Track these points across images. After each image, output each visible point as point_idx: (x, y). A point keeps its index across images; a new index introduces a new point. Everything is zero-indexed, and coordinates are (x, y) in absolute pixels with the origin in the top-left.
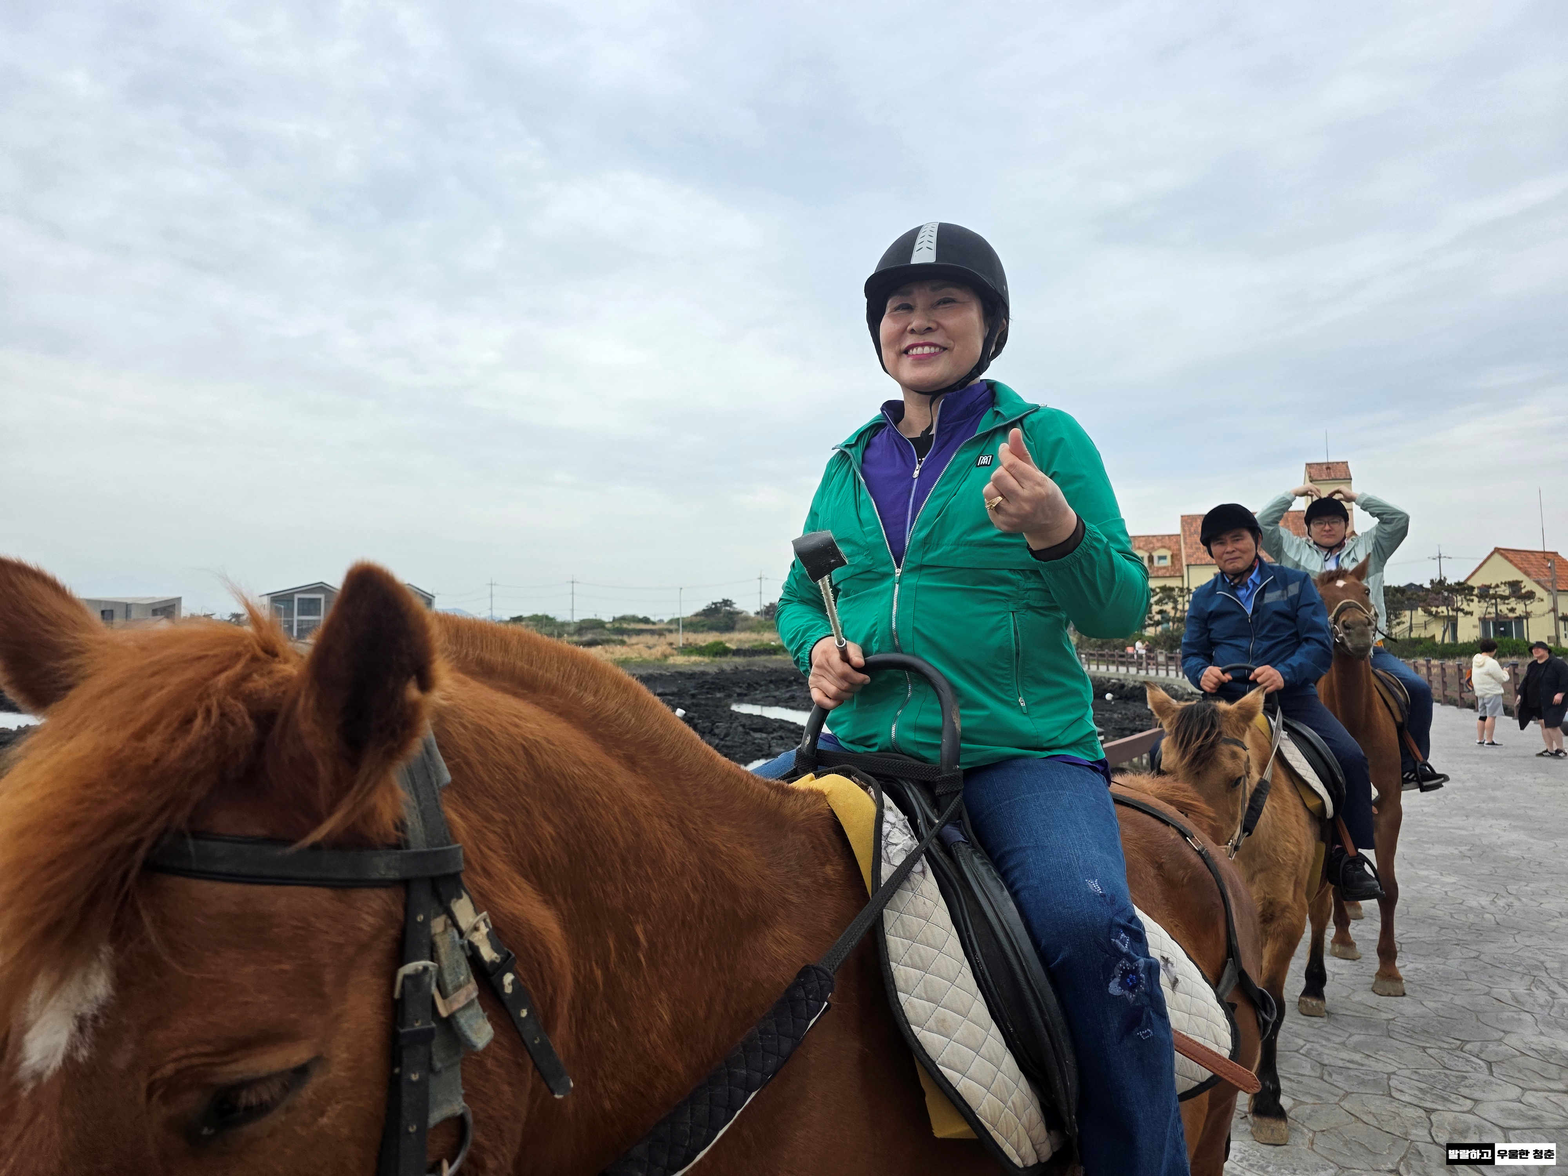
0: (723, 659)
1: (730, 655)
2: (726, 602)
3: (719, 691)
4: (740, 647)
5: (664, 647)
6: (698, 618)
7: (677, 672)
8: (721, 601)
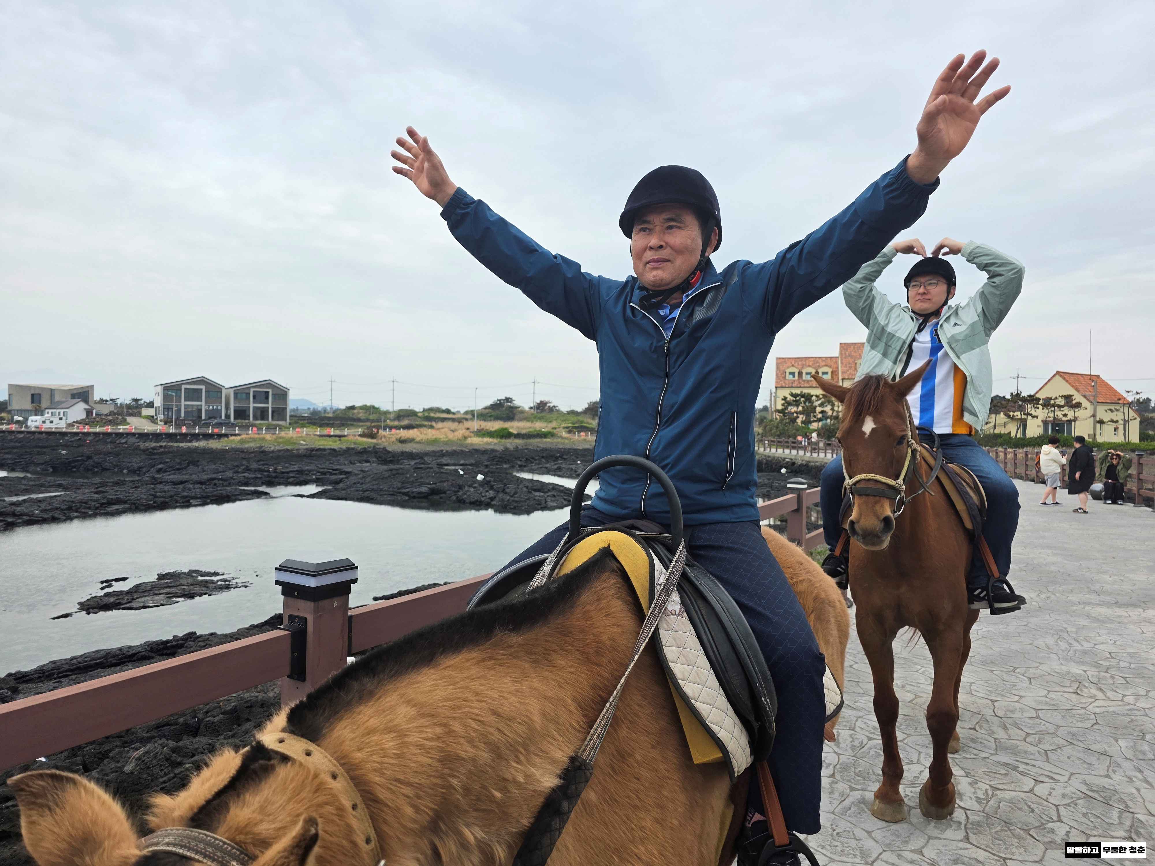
0: (507, 441)
1: (512, 438)
2: (508, 400)
3: (506, 463)
4: (519, 432)
5: (464, 431)
6: (487, 411)
7: (474, 449)
8: (504, 398)
